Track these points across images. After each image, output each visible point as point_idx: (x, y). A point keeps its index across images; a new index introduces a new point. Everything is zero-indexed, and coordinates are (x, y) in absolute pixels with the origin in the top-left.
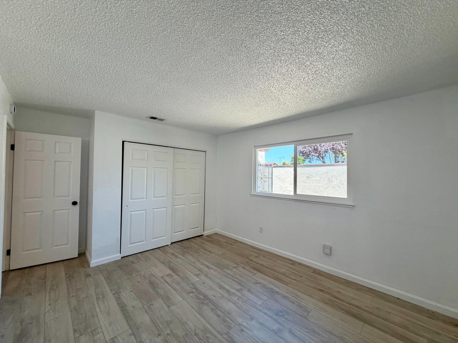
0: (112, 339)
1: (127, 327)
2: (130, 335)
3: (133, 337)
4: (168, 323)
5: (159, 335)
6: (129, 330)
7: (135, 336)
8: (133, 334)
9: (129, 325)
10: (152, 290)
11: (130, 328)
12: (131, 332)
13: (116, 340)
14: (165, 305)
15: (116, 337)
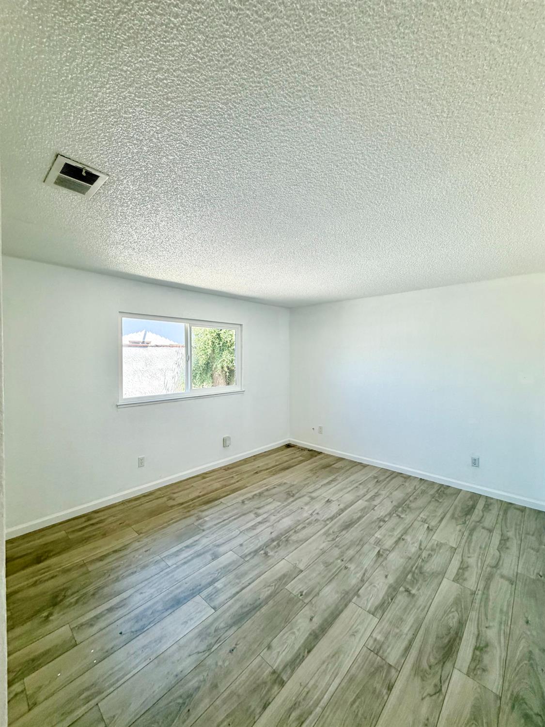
0: (373, 614)
1: (351, 606)
2: (359, 596)
3: (360, 591)
4: (327, 565)
5: (346, 568)
6: (354, 600)
7: (359, 590)
8: (357, 594)
9: (346, 606)
10: (263, 610)
11: (350, 601)
12: (356, 597)
13: (373, 610)
14: (300, 576)
15: (369, 612)
